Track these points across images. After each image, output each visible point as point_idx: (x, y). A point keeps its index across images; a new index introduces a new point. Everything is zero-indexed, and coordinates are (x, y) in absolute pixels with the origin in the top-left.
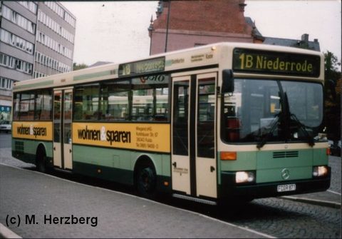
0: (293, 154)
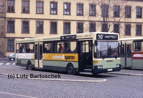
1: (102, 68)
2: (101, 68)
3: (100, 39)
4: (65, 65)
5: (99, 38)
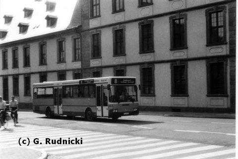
4: (83, 110)
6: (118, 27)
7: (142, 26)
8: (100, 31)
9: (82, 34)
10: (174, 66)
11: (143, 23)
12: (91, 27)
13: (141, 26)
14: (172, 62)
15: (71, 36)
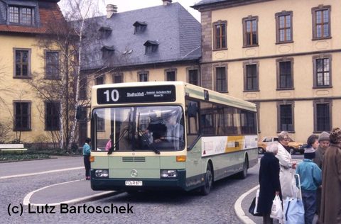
0: (142, 159)
1: (108, 177)
2: (105, 175)
3: (111, 101)
5: (108, 100)
6: (251, 62)
7: (280, 63)
8: (227, 65)
9: (202, 66)
10: (317, 105)
11: (281, 60)
12: (214, 59)
13: (278, 63)
14: (314, 99)
15: (185, 67)
